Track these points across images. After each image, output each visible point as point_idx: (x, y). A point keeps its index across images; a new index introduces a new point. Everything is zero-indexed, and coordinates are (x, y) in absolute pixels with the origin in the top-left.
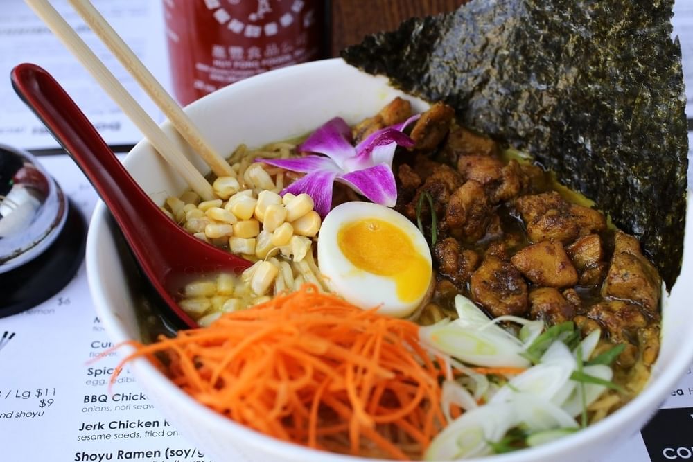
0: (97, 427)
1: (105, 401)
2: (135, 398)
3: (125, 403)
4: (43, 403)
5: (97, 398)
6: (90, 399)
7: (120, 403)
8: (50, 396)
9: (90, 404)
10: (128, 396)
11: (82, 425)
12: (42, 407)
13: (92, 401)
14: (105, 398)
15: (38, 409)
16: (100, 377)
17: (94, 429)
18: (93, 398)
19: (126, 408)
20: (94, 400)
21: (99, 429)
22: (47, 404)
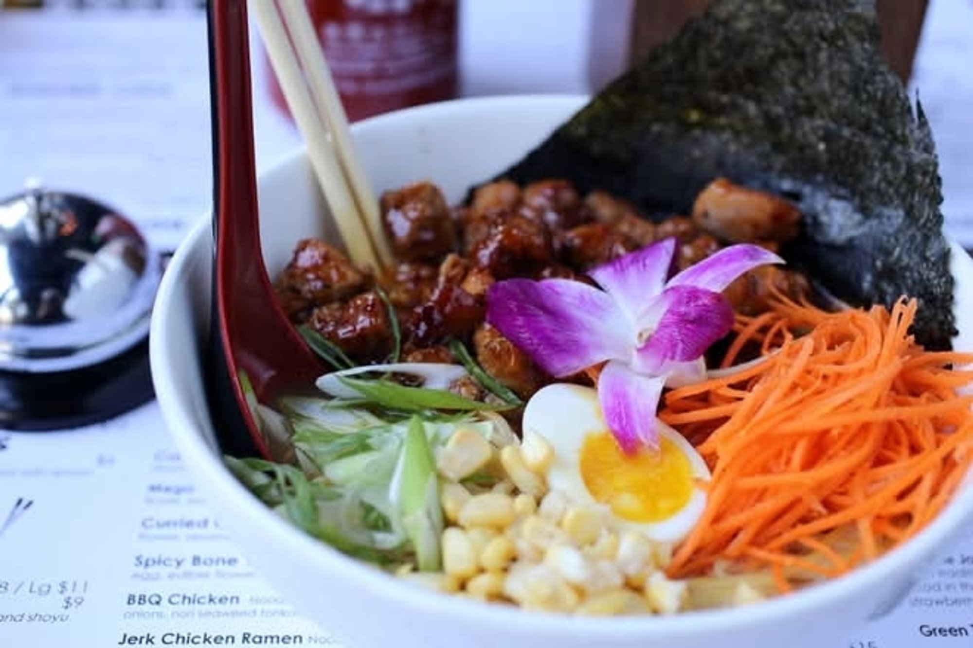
0: (144, 640)
1: (158, 603)
2: (202, 601)
3: (187, 607)
4: (68, 602)
5: (147, 599)
6: (137, 599)
7: (180, 608)
8: (79, 592)
9: (136, 607)
10: (192, 597)
11: (122, 637)
12: (66, 607)
13: (139, 603)
14: (157, 599)
15: (60, 611)
16: (152, 570)
17: (141, 642)
18: (140, 599)
19: (187, 615)
20: (142, 602)
21: (147, 643)
22: (74, 604)
